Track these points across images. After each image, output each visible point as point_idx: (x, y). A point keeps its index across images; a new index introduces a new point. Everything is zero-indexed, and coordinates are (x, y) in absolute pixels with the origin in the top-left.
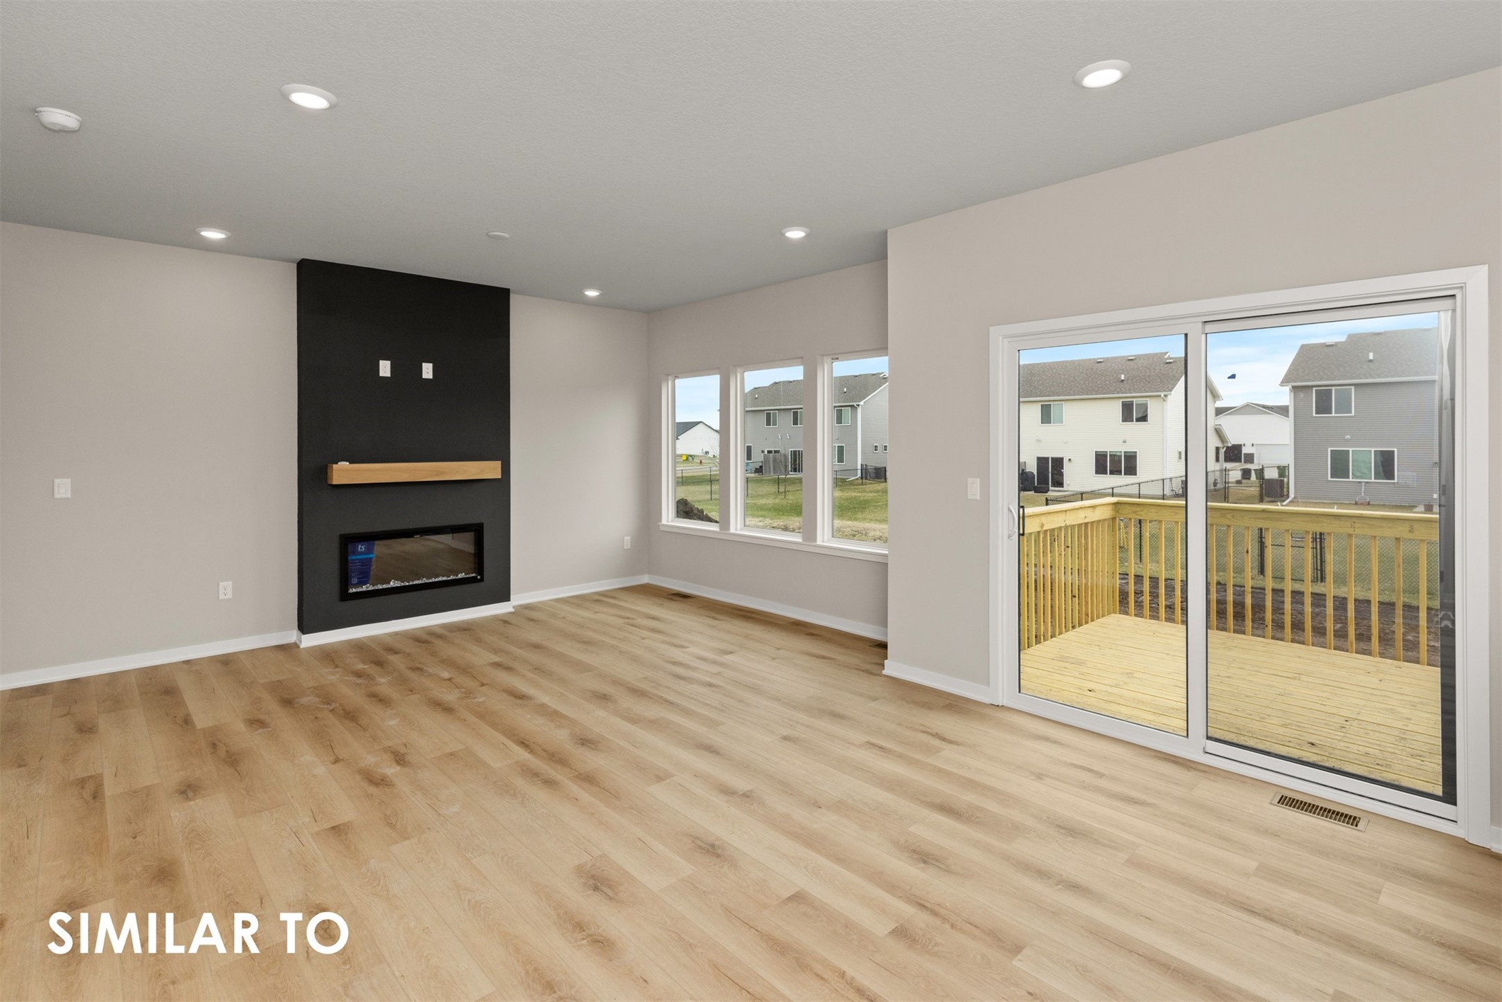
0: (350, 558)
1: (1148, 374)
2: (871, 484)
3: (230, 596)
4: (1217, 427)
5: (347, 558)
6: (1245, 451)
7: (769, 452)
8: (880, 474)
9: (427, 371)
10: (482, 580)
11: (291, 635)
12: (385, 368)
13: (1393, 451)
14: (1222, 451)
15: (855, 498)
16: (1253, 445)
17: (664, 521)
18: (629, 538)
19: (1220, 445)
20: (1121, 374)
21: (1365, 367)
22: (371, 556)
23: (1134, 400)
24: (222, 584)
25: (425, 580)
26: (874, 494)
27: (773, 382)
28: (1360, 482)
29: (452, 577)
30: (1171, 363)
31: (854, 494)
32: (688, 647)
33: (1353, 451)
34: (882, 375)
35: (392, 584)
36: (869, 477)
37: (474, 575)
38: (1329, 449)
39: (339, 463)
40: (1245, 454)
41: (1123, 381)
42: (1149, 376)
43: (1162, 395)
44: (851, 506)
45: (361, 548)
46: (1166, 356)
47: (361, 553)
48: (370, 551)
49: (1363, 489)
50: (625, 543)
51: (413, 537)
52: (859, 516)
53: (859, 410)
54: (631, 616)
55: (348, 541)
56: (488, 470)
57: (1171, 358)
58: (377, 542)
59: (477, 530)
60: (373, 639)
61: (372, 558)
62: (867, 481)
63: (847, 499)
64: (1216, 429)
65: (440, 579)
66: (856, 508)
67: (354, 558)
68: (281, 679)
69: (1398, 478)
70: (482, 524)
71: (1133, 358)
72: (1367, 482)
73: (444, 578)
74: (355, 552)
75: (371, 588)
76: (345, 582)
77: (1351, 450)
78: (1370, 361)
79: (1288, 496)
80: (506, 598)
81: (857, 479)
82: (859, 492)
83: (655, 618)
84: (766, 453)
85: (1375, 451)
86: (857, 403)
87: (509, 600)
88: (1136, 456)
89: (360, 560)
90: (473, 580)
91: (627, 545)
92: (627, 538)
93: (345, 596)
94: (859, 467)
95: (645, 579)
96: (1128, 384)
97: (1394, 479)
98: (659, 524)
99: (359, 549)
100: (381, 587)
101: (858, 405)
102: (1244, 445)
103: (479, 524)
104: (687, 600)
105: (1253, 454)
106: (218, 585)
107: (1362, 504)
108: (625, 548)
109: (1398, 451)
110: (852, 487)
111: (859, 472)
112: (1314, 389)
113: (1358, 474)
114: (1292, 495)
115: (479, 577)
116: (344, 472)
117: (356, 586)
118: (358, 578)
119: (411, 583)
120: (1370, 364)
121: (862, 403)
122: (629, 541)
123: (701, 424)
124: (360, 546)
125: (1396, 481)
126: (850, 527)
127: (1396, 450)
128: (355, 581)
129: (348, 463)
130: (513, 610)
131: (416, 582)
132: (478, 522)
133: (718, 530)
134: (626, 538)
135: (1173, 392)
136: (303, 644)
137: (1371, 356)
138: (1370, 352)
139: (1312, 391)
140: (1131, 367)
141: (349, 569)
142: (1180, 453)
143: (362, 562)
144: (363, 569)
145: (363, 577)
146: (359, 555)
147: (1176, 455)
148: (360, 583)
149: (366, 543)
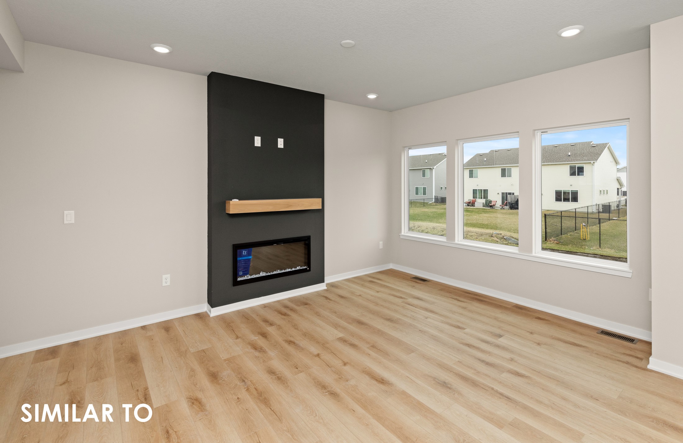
0: (238, 259)
1: (583, 152)
2: (440, 205)
3: (168, 284)
4: (618, 178)
5: (237, 259)
8: (442, 200)
9: (281, 143)
10: (309, 270)
11: (204, 307)
12: (258, 142)
14: (620, 190)
15: (435, 212)
17: (403, 232)
19: (619, 187)
20: (568, 152)
22: (250, 257)
23: (577, 165)
24: (164, 276)
25: (279, 272)
26: (444, 210)
29: (293, 269)
30: (595, 146)
31: (434, 210)
32: (465, 329)
34: (444, 154)
35: (262, 274)
36: (438, 202)
37: (305, 267)
39: (233, 200)
41: (569, 156)
42: (583, 153)
43: (592, 162)
44: (435, 216)
45: (244, 253)
46: (592, 143)
47: (245, 256)
48: (249, 254)
50: (380, 246)
51: (273, 245)
52: (440, 221)
53: (434, 170)
54: (403, 296)
55: (237, 248)
56: (315, 204)
57: (594, 144)
58: (253, 249)
59: (306, 241)
60: (252, 309)
61: (250, 259)
62: (437, 204)
63: (431, 213)
64: (617, 179)
65: (287, 270)
66: (437, 217)
67: (240, 259)
68: (204, 348)
70: (310, 236)
71: (574, 144)
73: (290, 270)
74: (241, 256)
75: (250, 278)
76: (235, 275)
80: (322, 280)
81: (433, 203)
82: (436, 209)
83: (418, 298)
86: (433, 167)
87: (324, 282)
88: (577, 193)
89: (244, 260)
90: (305, 271)
91: (381, 247)
92: (381, 243)
93: (236, 283)
94: (434, 197)
95: (390, 266)
96: (572, 157)
98: (400, 234)
99: (243, 254)
100: (255, 277)
101: (433, 168)
103: (308, 237)
106: (162, 276)
108: (380, 248)
110: (431, 206)
111: (434, 199)
116: (235, 206)
117: (241, 276)
118: (243, 272)
119: (272, 273)
121: (435, 167)
124: (244, 252)
126: (440, 227)
128: (241, 273)
129: (238, 200)
130: (326, 288)
131: (275, 273)
132: (307, 235)
133: (446, 241)
135: (598, 161)
136: (212, 314)
140: (573, 149)
141: (238, 267)
142: (601, 191)
143: (245, 262)
144: (245, 266)
145: (246, 271)
146: (243, 257)
147: (599, 192)
148: (244, 275)
149: (247, 249)
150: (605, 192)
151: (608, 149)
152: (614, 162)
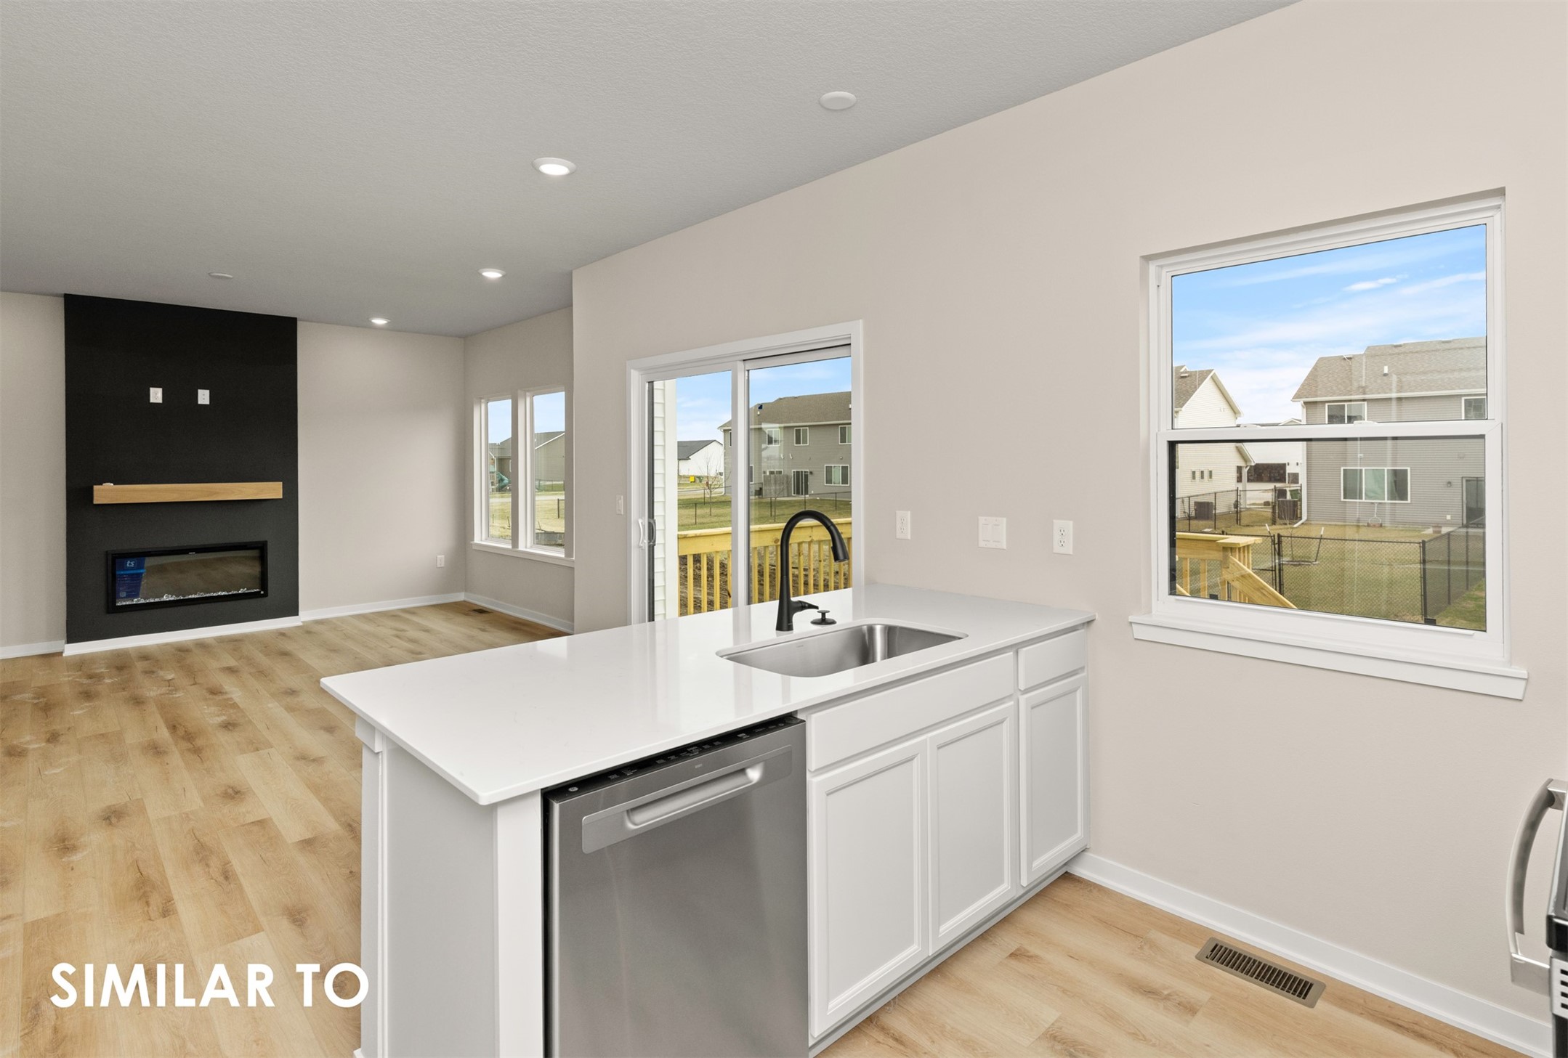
0: (118, 573)
5: (115, 572)
6: (1289, 470)
7: (772, 473)
9: (204, 397)
10: (266, 595)
12: (156, 395)
13: (1406, 470)
14: (1245, 471)
16: (1297, 464)
17: (477, 540)
18: (443, 556)
19: (1242, 464)
21: (1379, 381)
22: (141, 571)
25: (202, 595)
27: (778, 398)
28: (1373, 503)
29: (232, 592)
30: (1186, 377)
33: (1366, 470)
35: (165, 598)
37: (257, 590)
38: (1342, 468)
39: (104, 484)
40: (1289, 474)
45: (130, 564)
46: (1182, 370)
47: (132, 569)
48: (140, 566)
49: (1376, 511)
50: (438, 563)
51: (188, 553)
55: (115, 559)
56: (272, 490)
57: (1186, 372)
58: (147, 558)
59: (261, 550)
61: (141, 573)
65: (219, 594)
67: (122, 573)
69: (1411, 499)
70: (266, 542)
72: (1380, 503)
73: (224, 593)
74: (124, 568)
75: (142, 601)
76: (112, 596)
77: (1364, 469)
78: (1385, 375)
79: (1301, 518)
80: (292, 610)
84: (768, 474)
85: (1388, 470)
87: (298, 615)
89: (129, 574)
90: (256, 595)
91: (441, 560)
92: (441, 557)
93: (112, 608)
95: (461, 597)
97: (1407, 500)
98: (472, 542)
99: (128, 565)
100: (154, 601)
102: (1288, 464)
103: (263, 542)
104: (484, 615)
105: (1298, 474)
107: (1374, 526)
108: (439, 566)
109: (1411, 470)
112: (1327, 404)
113: (1372, 495)
114: (1304, 517)
115: (262, 592)
116: (106, 493)
117: (125, 599)
118: (127, 592)
119: (187, 598)
120: (1385, 378)
122: (443, 560)
123: (714, 443)
124: (129, 562)
125: (1409, 501)
127: (1409, 469)
128: (123, 594)
129: (112, 484)
130: (301, 624)
131: (192, 596)
132: (263, 540)
133: (511, 547)
134: (439, 556)
135: (1186, 409)
136: (66, 652)
137: (1386, 370)
138: (1386, 365)
139: (1325, 406)
141: (117, 583)
142: (1194, 473)
143: (131, 577)
144: (132, 583)
145: (132, 591)
146: (127, 570)
147: (1190, 475)
148: (130, 596)
149: (135, 559)
150: (1206, 475)
151: (1211, 380)
152: (1228, 411)
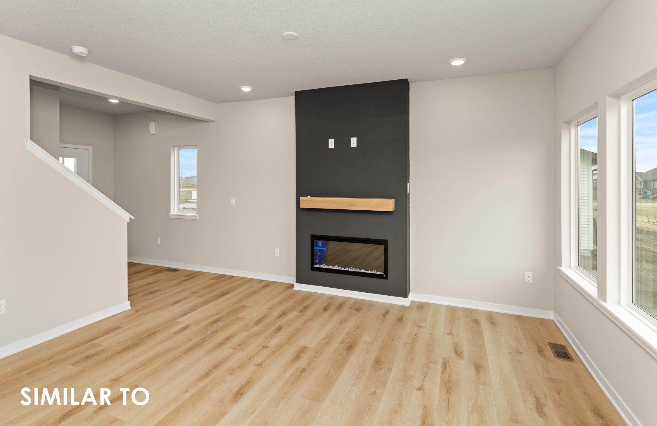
3: (279, 255)
5: (314, 248)
9: (354, 142)
10: (387, 279)
12: (331, 143)
17: (563, 267)
18: (531, 273)
22: (324, 249)
24: (276, 249)
25: (354, 270)
29: (369, 272)
35: (337, 268)
37: (382, 274)
47: (320, 247)
48: (324, 246)
50: (526, 278)
55: (315, 238)
58: (330, 241)
59: (384, 246)
65: (362, 271)
67: (317, 248)
70: (388, 241)
74: (317, 246)
75: (326, 267)
76: (313, 263)
80: (405, 294)
87: (409, 297)
89: (320, 250)
90: (382, 277)
91: (529, 277)
92: (529, 273)
93: (313, 269)
95: (551, 316)
98: (559, 268)
100: (330, 268)
103: (386, 240)
108: (526, 281)
115: (384, 276)
117: (318, 264)
118: (319, 260)
119: (346, 269)
124: (319, 243)
128: (317, 261)
129: (310, 197)
130: (409, 304)
131: (349, 269)
133: (596, 295)
134: (526, 272)
136: (295, 288)
141: (315, 255)
143: (320, 252)
144: (321, 255)
145: (321, 260)
148: (320, 263)
149: (322, 241)
